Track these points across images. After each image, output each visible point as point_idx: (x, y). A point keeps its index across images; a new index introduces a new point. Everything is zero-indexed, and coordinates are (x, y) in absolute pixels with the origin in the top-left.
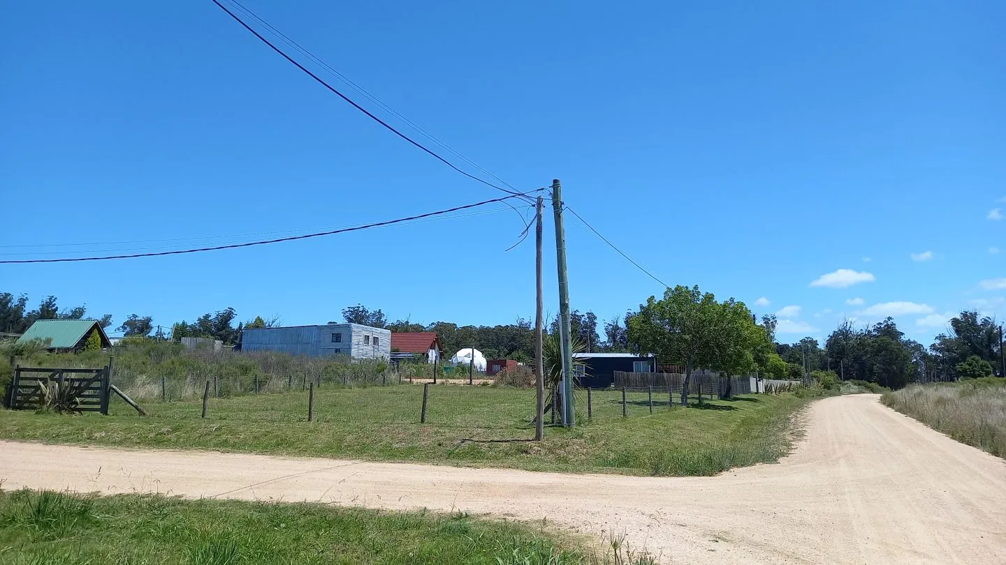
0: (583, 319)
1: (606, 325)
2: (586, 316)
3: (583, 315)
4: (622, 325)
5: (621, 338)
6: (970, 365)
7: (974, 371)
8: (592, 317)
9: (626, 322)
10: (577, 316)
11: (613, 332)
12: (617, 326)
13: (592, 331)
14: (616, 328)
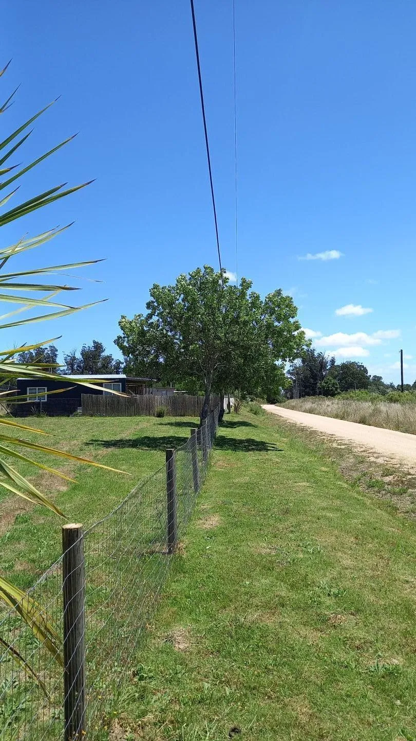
0: (46, 351)
1: (66, 356)
2: (49, 349)
3: (46, 348)
4: (78, 356)
5: (78, 366)
6: (326, 383)
7: (329, 387)
8: (54, 350)
9: (82, 354)
10: (41, 349)
11: (71, 362)
12: (74, 357)
13: (54, 361)
14: (74, 358)
